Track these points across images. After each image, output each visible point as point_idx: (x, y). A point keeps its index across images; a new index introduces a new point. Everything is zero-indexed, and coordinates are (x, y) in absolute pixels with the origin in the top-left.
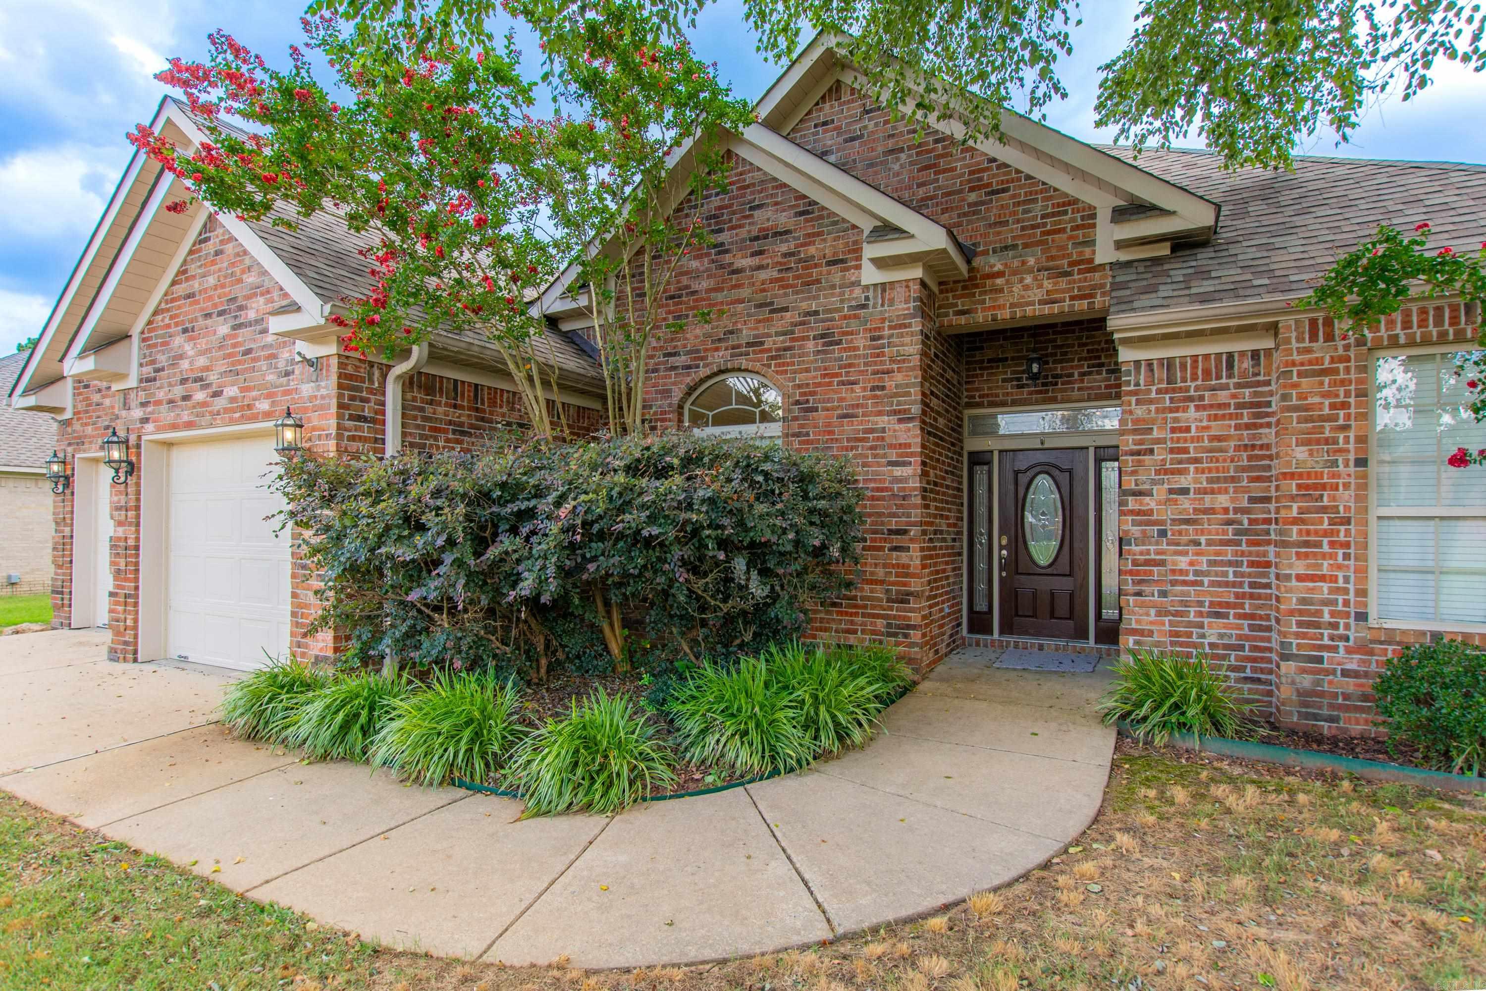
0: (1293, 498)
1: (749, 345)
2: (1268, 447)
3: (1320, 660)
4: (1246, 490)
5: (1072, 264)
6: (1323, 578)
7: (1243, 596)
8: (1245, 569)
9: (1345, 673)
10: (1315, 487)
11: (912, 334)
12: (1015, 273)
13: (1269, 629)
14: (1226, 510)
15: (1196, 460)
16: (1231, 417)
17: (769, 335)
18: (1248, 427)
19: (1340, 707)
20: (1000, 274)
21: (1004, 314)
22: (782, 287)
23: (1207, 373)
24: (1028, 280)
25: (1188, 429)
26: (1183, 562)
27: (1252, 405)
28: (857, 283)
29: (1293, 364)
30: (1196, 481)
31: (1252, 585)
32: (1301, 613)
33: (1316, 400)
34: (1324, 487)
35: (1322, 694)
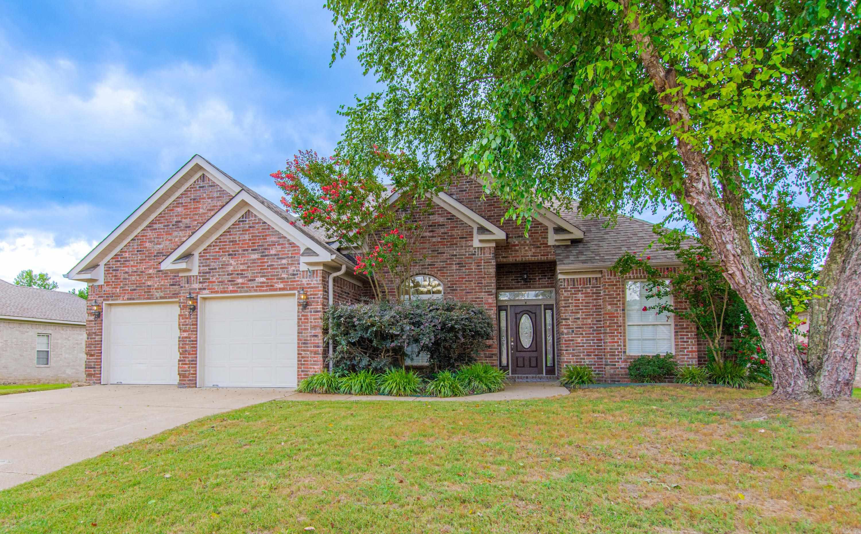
0: (607, 320)
1: (429, 265)
2: (600, 305)
3: (615, 365)
4: (595, 318)
5: (541, 244)
6: (616, 342)
7: (595, 349)
8: (595, 341)
9: (621, 368)
10: (613, 317)
11: (492, 265)
12: (522, 245)
13: (602, 359)
14: (590, 324)
15: (581, 309)
16: (591, 296)
17: (437, 262)
18: (595, 299)
19: (621, 378)
20: (517, 245)
21: (519, 259)
22: (442, 245)
23: (584, 283)
24: (527, 248)
25: (579, 300)
26: (579, 340)
27: (596, 293)
28: (472, 246)
29: (606, 282)
30: (582, 315)
31: (598, 346)
32: (610, 352)
33: (612, 293)
34: (615, 317)
35: (616, 375)
